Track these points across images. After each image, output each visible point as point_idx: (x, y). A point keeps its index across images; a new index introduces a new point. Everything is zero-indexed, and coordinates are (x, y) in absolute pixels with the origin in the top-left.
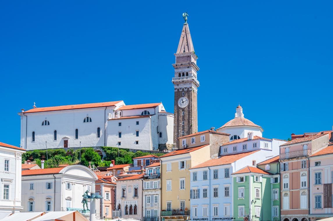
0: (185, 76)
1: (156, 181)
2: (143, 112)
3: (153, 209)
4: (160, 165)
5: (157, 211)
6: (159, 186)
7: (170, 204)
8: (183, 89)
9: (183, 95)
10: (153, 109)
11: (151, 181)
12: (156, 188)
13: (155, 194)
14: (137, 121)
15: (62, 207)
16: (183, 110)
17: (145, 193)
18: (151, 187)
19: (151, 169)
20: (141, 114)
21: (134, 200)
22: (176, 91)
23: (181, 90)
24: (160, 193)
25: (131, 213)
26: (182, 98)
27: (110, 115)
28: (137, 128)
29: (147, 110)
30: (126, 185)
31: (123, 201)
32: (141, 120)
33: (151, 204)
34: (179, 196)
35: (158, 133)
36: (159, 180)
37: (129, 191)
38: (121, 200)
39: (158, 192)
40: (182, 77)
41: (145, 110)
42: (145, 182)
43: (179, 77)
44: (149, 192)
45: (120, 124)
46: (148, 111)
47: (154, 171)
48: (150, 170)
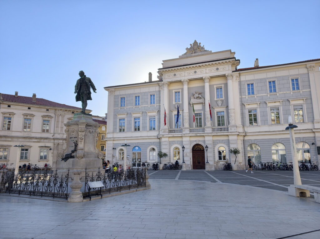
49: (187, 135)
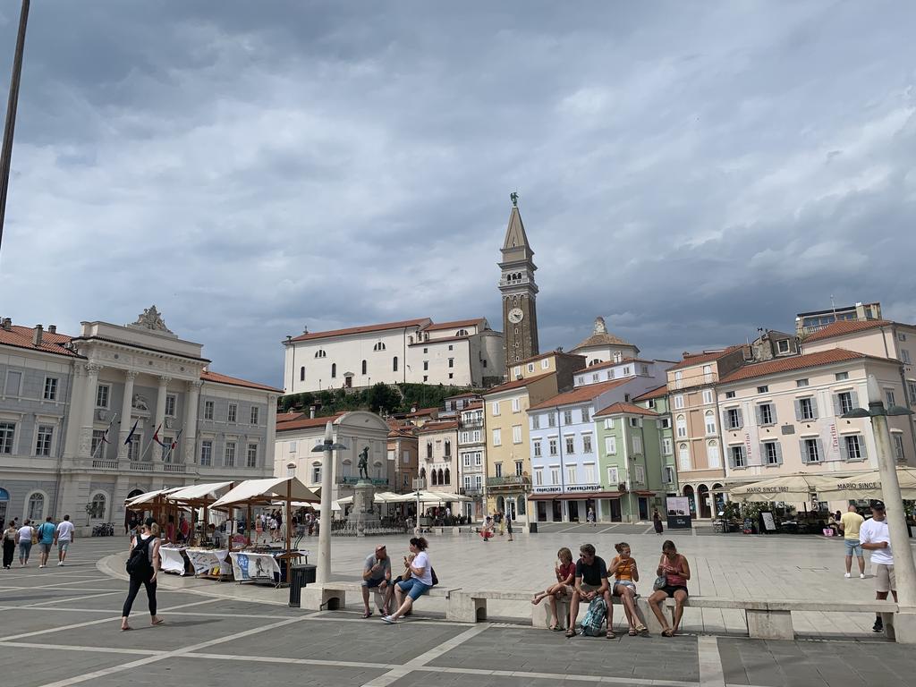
0: (517, 279)
1: (477, 431)
3: (475, 475)
4: (482, 407)
5: (480, 478)
6: (482, 440)
7: (500, 466)
8: (515, 297)
9: (514, 306)
10: (473, 328)
11: (470, 431)
12: (477, 441)
13: (477, 450)
14: (451, 345)
16: (516, 326)
17: (462, 450)
18: (471, 440)
20: (455, 335)
21: (445, 461)
22: (505, 299)
23: (512, 299)
24: (483, 449)
25: (441, 482)
26: (514, 310)
27: (412, 338)
28: (451, 354)
30: (432, 441)
31: (429, 464)
32: (455, 344)
33: (471, 467)
34: (512, 452)
35: (481, 360)
36: (483, 431)
37: (437, 448)
38: (425, 463)
39: (481, 447)
40: (512, 280)
42: (461, 433)
43: (509, 281)
44: (467, 449)
45: (426, 351)
47: (473, 415)
49: (127, 474)
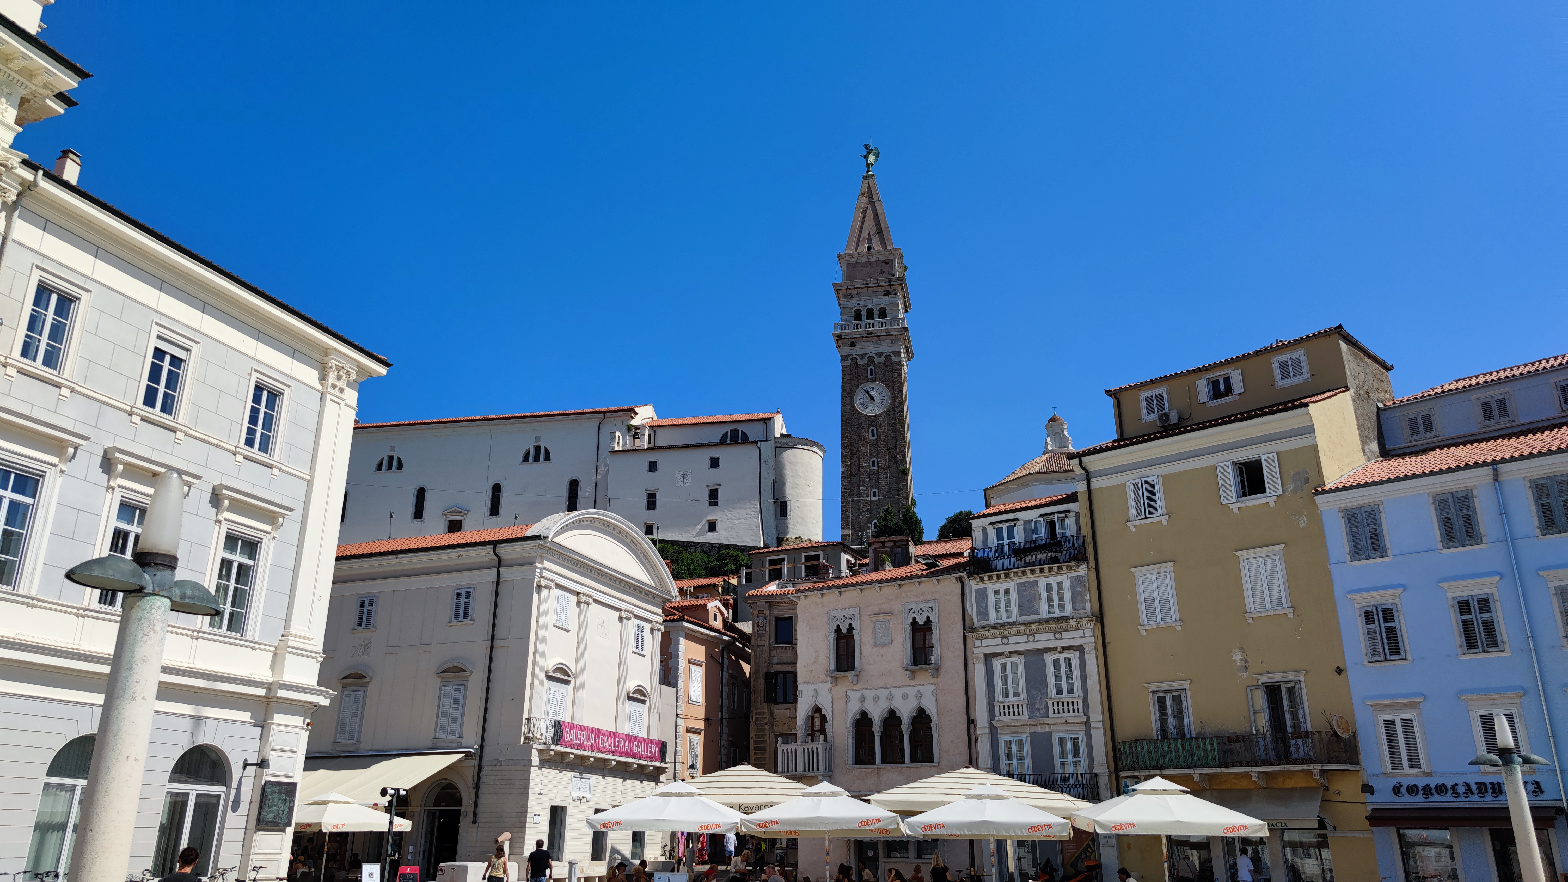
0: (877, 320)
1: (1054, 580)
2: (727, 432)
3: (1047, 729)
4: (1072, 498)
5: (1075, 741)
6: (1083, 601)
7: (1177, 700)
8: (871, 359)
9: (869, 377)
10: (761, 426)
11: (1023, 580)
12: (1057, 613)
13: (1059, 644)
14: (714, 455)
15: (526, 715)
16: (873, 421)
17: (985, 643)
18: (1028, 609)
19: (1011, 524)
20: (719, 441)
21: (912, 682)
22: (848, 362)
23: (865, 361)
24: (1092, 639)
25: (893, 756)
26: (868, 386)
27: (619, 437)
28: (714, 476)
29: (741, 428)
30: (855, 611)
31: (839, 690)
32: (724, 454)
33: (1031, 703)
34: (1242, 650)
35: (776, 500)
36: (1082, 570)
37: (875, 638)
38: (824, 689)
39: (1080, 633)
40: (865, 321)
41: (734, 427)
42: (982, 586)
43: (859, 322)
44: (1012, 640)
45: (653, 467)
46: (742, 432)
47: (1025, 529)
48: (1004, 526)
